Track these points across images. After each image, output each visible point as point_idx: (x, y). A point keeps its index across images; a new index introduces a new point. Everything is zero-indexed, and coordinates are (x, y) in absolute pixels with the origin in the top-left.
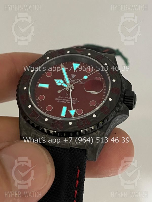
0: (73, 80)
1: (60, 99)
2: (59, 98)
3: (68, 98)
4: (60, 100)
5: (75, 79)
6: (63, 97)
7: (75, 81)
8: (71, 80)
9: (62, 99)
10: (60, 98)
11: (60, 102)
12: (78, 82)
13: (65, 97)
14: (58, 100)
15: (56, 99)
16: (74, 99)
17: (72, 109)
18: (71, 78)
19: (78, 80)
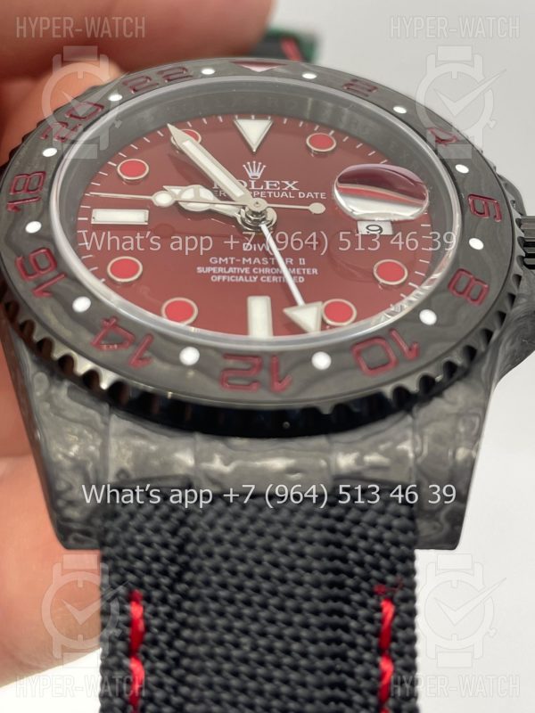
1: (221, 270)
2: (213, 266)
3: (257, 260)
4: (221, 274)
5: (267, 182)
6: (232, 259)
7: (268, 188)
10: (218, 265)
11: (226, 280)
12: (287, 192)
13: (244, 259)
14: (211, 272)
15: (198, 268)
16: (289, 261)
17: (300, 303)
18: (246, 179)
19: (283, 185)
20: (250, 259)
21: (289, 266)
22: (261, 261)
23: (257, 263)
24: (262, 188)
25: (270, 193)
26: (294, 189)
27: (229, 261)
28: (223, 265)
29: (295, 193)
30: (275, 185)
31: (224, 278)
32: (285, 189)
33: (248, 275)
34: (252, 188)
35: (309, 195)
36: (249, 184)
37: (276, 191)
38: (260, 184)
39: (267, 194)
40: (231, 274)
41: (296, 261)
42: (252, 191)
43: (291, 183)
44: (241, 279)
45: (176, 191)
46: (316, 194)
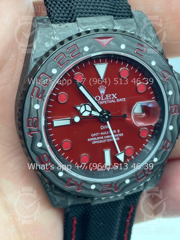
0: (104, 98)
1: (95, 139)
2: (92, 137)
3: (105, 133)
4: (95, 140)
5: (107, 95)
6: (98, 133)
7: (107, 98)
8: (101, 99)
9: (98, 136)
10: (94, 137)
11: (97, 143)
12: (113, 99)
13: (101, 133)
14: (92, 140)
15: (88, 139)
16: (115, 131)
17: (119, 152)
18: (100, 95)
19: (112, 96)
20: (103, 133)
21: (114, 134)
22: (107, 133)
23: (105, 134)
24: (105, 99)
25: (108, 101)
26: (116, 98)
27: (97, 134)
28: (96, 137)
29: (116, 100)
30: (109, 97)
31: (96, 142)
32: (113, 98)
33: (103, 140)
34: (102, 99)
35: (120, 100)
36: (101, 97)
37: (110, 100)
38: (104, 97)
39: (107, 102)
40: (98, 140)
41: (117, 131)
42: (102, 101)
43: (114, 95)
44: (101, 141)
45: (78, 108)
46: (122, 99)
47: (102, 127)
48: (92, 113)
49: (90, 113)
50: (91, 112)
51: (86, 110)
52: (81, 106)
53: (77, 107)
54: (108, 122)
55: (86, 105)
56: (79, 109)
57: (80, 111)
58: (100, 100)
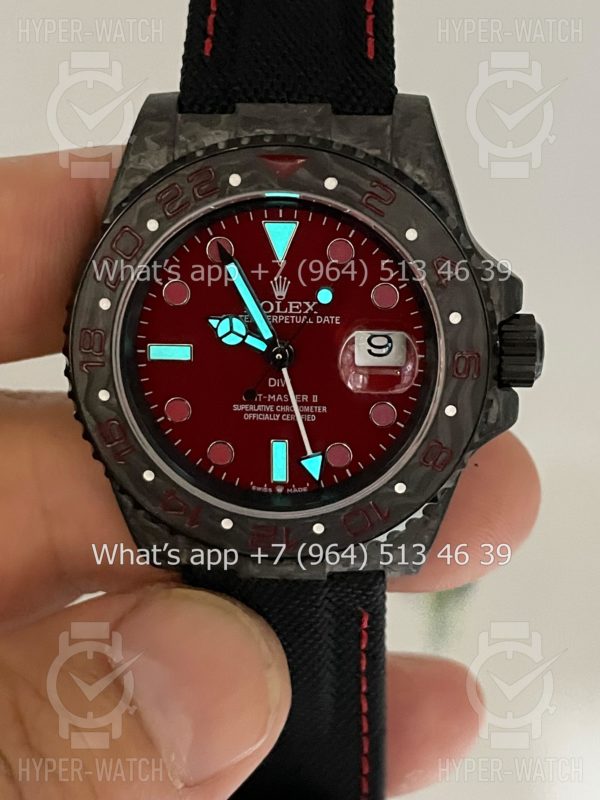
0: (282, 309)
1: (252, 407)
2: (245, 403)
3: (279, 397)
4: (252, 412)
6: (260, 395)
7: (291, 311)
8: (275, 309)
9: (261, 403)
10: (250, 403)
11: (255, 419)
12: (307, 315)
13: (270, 396)
14: (244, 409)
15: (234, 406)
16: (305, 398)
17: (309, 452)
18: (273, 300)
19: (304, 307)
20: (274, 396)
21: (303, 404)
22: (283, 399)
23: (279, 400)
24: (286, 312)
25: (293, 317)
26: (314, 312)
27: (258, 398)
29: (314, 317)
30: (297, 307)
31: (254, 416)
32: (306, 312)
33: (272, 413)
34: (278, 311)
35: (326, 319)
36: (275, 306)
37: (298, 315)
38: (284, 305)
39: (290, 319)
40: (259, 412)
41: (310, 398)
42: (278, 315)
43: (311, 304)
44: (267, 417)
45: (214, 322)
46: (332, 318)
47: (272, 382)
48: (246, 341)
49: (241, 339)
50: (244, 338)
51: (231, 331)
52: (221, 320)
53: (210, 321)
54: (285, 371)
55: (235, 320)
56: (215, 326)
57: (216, 329)
58: (273, 313)
